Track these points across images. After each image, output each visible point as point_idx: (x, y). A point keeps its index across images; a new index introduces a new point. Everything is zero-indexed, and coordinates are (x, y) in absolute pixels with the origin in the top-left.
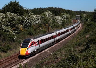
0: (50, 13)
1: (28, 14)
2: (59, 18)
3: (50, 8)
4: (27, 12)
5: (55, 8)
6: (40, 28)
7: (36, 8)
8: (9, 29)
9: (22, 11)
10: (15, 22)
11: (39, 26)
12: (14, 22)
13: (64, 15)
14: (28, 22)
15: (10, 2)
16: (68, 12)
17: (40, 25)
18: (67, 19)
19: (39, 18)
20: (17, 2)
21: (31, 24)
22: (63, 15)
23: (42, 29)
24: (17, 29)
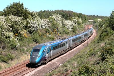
0: (59, 17)
1: (33, 18)
2: (69, 23)
3: (59, 10)
4: (32, 16)
5: (65, 11)
6: (48, 34)
8: (11, 34)
9: (27, 14)
11: (46, 32)
12: (17, 27)
13: (75, 20)
14: (34, 27)
15: (13, 3)
16: (80, 16)
18: (78, 24)
19: (47, 22)
21: (37, 30)
22: (74, 20)
23: (50, 36)
24: (20, 35)
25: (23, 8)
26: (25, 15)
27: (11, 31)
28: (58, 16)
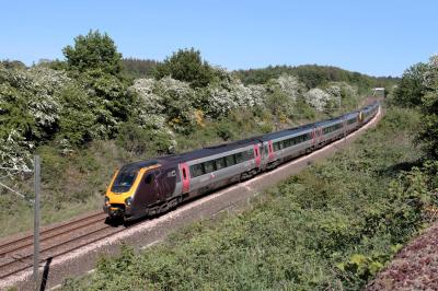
1: (223, 82)
2: (318, 94)
4: (222, 78)
5: (322, 67)
6: (257, 119)
7: (274, 66)
8: (160, 120)
9: (207, 75)
10: (178, 102)
11: (255, 115)
12: (176, 104)
13: (336, 87)
14: (220, 104)
16: (355, 78)
17: (257, 113)
18: (343, 96)
19: (259, 93)
20: (195, 50)
21: (227, 110)
22: (333, 87)
23: (261, 123)
24: (185, 122)
25: (198, 61)
26: (202, 76)
27: (164, 112)
28: (290, 78)
